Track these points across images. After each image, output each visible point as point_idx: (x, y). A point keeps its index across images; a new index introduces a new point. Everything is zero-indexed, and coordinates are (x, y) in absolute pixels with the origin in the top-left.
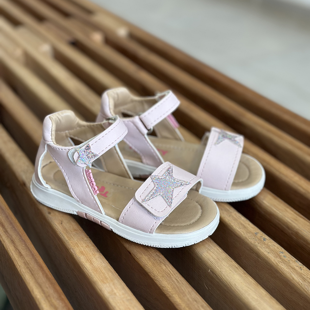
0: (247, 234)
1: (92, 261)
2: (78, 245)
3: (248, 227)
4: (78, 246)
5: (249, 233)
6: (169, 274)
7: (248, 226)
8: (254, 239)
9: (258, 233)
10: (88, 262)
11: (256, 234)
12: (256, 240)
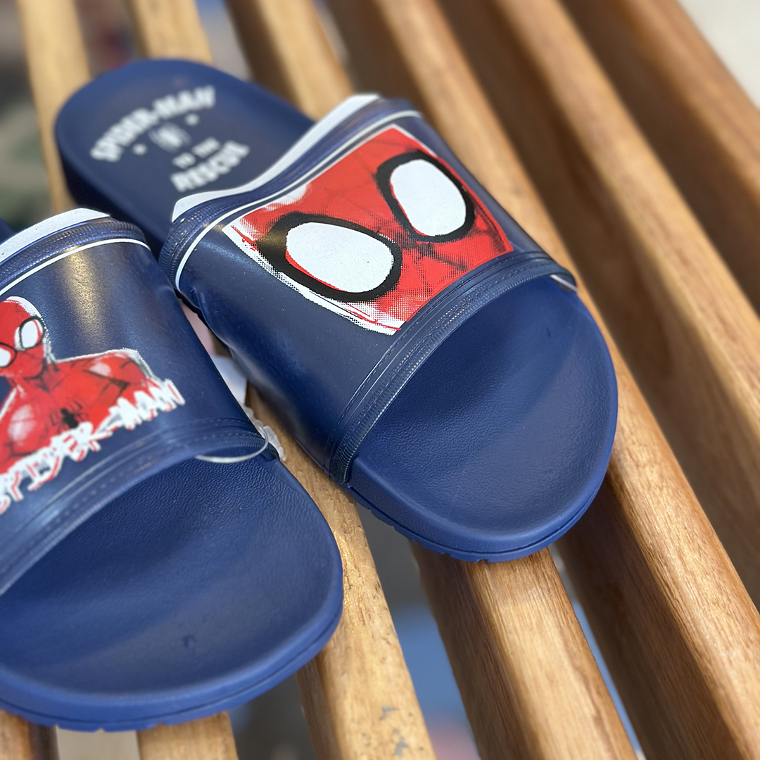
0: (352, 707)
3: (373, 673)
5: (363, 702)
7: (376, 668)
8: (364, 735)
9: (394, 709)
11: (386, 712)
12: (368, 745)
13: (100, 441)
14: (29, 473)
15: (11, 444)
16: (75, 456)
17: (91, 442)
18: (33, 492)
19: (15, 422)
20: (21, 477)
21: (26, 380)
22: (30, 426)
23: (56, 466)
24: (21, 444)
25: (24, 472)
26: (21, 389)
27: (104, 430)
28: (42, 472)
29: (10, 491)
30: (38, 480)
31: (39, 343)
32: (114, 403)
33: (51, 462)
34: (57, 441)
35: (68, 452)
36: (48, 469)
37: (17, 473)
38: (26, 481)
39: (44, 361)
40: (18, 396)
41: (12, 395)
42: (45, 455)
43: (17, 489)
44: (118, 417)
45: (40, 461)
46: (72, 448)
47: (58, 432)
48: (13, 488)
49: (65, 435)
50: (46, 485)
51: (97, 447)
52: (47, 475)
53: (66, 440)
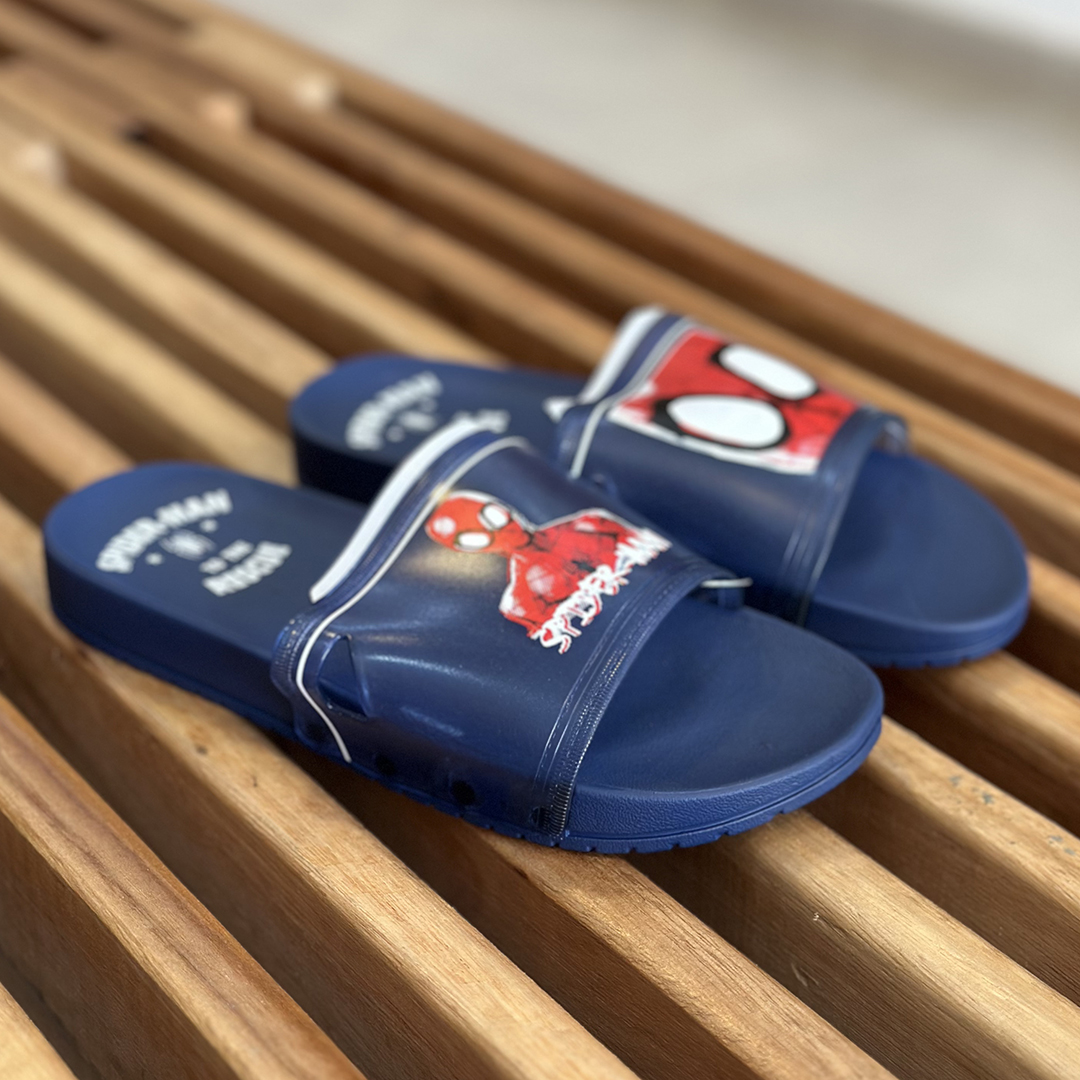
0: (923, 784)
1: (399, 911)
2: (334, 857)
3: (920, 760)
4: (336, 862)
5: (930, 779)
6: (682, 938)
7: (921, 757)
8: (949, 797)
9: (960, 777)
10: (385, 912)
11: (955, 781)
12: (959, 802)
13: (625, 577)
14: (575, 614)
15: (541, 597)
16: (609, 591)
17: (617, 579)
18: (587, 626)
19: (531, 581)
20: (569, 619)
21: (519, 549)
22: (550, 579)
23: (597, 603)
24: (551, 595)
25: (569, 614)
26: (520, 557)
27: (621, 569)
28: (587, 609)
29: (565, 630)
30: (587, 618)
31: (511, 520)
32: (615, 549)
33: (591, 601)
34: (584, 584)
35: (601, 591)
36: (590, 606)
37: (563, 616)
38: (576, 621)
39: (526, 532)
40: (518, 562)
41: (513, 564)
42: (580, 597)
43: (569, 627)
44: (626, 559)
45: (578, 602)
46: (603, 585)
47: (582, 578)
48: (566, 627)
49: (589, 578)
50: (596, 618)
51: (625, 582)
52: (593, 612)
53: (593, 581)
